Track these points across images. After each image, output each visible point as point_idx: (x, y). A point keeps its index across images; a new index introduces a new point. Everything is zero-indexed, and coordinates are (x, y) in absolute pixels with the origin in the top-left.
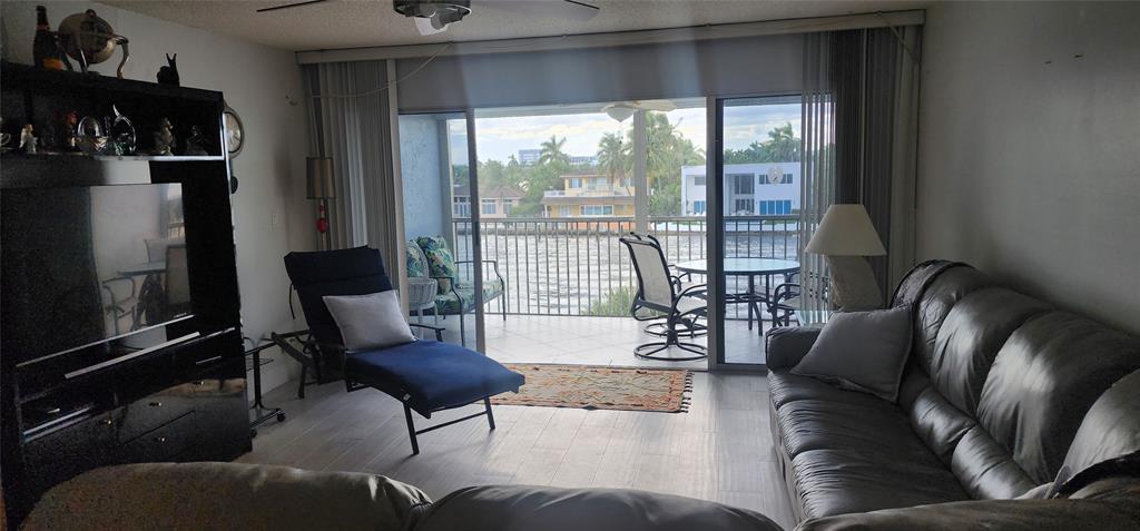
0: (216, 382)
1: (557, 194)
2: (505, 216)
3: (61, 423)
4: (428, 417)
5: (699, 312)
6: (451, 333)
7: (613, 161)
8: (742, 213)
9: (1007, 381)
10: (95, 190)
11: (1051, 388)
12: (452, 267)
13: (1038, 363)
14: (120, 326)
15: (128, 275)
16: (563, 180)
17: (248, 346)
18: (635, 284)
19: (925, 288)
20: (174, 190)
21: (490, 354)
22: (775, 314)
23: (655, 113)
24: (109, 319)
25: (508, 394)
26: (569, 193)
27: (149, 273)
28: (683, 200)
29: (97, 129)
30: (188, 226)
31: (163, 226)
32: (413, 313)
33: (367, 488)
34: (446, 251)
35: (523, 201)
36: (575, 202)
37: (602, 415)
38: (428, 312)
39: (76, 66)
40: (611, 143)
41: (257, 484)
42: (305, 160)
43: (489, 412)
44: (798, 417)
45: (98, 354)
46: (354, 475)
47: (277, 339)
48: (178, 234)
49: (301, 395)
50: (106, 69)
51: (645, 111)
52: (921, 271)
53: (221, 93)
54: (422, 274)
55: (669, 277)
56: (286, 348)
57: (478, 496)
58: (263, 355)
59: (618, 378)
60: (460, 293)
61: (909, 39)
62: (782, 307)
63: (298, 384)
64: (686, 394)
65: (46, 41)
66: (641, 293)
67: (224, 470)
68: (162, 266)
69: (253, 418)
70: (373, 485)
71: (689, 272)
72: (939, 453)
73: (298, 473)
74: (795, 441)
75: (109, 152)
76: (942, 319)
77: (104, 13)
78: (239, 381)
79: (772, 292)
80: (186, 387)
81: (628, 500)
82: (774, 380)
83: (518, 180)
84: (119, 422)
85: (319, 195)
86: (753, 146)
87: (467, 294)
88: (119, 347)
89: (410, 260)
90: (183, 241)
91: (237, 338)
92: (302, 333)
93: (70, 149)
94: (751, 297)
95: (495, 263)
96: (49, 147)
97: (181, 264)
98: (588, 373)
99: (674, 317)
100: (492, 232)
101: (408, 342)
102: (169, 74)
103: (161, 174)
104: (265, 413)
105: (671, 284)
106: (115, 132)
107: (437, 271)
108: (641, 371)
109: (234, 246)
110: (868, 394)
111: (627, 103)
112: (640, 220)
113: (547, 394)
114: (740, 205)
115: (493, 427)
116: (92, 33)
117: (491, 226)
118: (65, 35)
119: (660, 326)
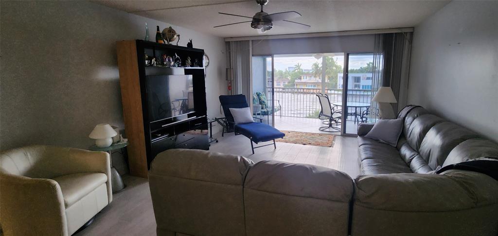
0: (200, 130)
1: (299, 81)
2: (283, 87)
3: (161, 138)
4: (257, 144)
5: (339, 118)
6: (265, 121)
7: (317, 72)
8: (356, 89)
9: (428, 141)
10: (170, 76)
11: (441, 144)
12: (266, 101)
13: (438, 136)
14: (176, 114)
15: (178, 100)
16: (301, 77)
17: (209, 121)
18: (321, 108)
19: (408, 113)
20: (191, 77)
21: (276, 127)
22: (362, 119)
23: (330, 57)
24: (173, 112)
25: (280, 139)
26: (303, 80)
27: (183, 100)
28: (338, 84)
29: (171, 59)
30: (194, 87)
31: (187, 87)
32: (254, 114)
33: (237, 159)
34: (264, 96)
35: (289, 82)
36: (305, 84)
37: (308, 146)
38: (258, 114)
39: (166, 43)
40: (316, 65)
41: (209, 156)
42: (225, 70)
43: (274, 143)
44: (365, 150)
45: (170, 121)
46: (234, 155)
47: (217, 120)
48: (191, 89)
49: (223, 136)
50: (174, 43)
51: (326, 56)
52: (407, 108)
53: (203, 50)
54: (257, 103)
55: (331, 107)
56: (219, 122)
57: (267, 163)
58: (212, 123)
59: (313, 136)
60: (268, 109)
61: (408, 36)
62: (365, 117)
63: (222, 133)
64: (333, 142)
65: (159, 36)
66: (322, 112)
67: (201, 152)
68: (187, 98)
69: (210, 141)
70: (239, 158)
71: (337, 106)
72: (407, 162)
73: (220, 154)
74: (363, 156)
75: (174, 66)
76: (411, 123)
77: (174, 28)
78: (206, 131)
79: (362, 113)
80: (192, 131)
81: (308, 167)
82: (359, 139)
83: (288, 76)
84: (176, 139)
85: (229, 79)
86: (361, 68)
87: (270, 110)
88: (175, 119)
89: (254, 99)
90: (192, 91)
91: (206, 119)
92: (224, 118)
93: (164, 65)
94: (355, 114)
95: (279, 101)
96: (159, 64)
97: (192, 97)
98: (304, 135)
99: (331, 119)
100: (279, 92)
101: (252, 123)
102: (190, 44)
103: (187, 72)
104: (213, 140)
105: (331, 110)
106: (176, 60)
107: (261, 102)
108: (320, 135)
109: (205, 93)
110: (388, 144)
111: (321, 54)
112: (323, 89)
113: (291, 140)
114: (356, 86)
115: (275, 148)
116: (171, 33)
117: (278, 90)
118: (164, 34)
119: (327, 121)
